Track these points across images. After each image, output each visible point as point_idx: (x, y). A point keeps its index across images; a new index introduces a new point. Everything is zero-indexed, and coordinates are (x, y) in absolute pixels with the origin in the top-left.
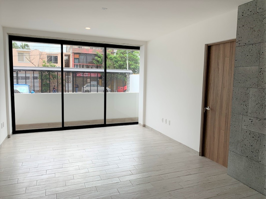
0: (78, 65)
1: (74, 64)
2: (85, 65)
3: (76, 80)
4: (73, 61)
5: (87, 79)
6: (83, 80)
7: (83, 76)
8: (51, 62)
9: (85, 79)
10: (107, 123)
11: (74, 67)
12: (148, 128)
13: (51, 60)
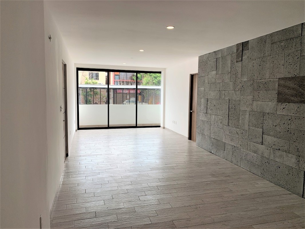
0: (118, 81)
1: (115, 81)
2: (125, 81)
3: (116, 97)
4: (113, 78)
5: (127, 95)
6: (123, 96)
7: (123, 93)
8: (93, 79)
9: (125, 96)
10: (138, 126)
11: (115, 84)
12: (166, 129)
13: (92, 77)
